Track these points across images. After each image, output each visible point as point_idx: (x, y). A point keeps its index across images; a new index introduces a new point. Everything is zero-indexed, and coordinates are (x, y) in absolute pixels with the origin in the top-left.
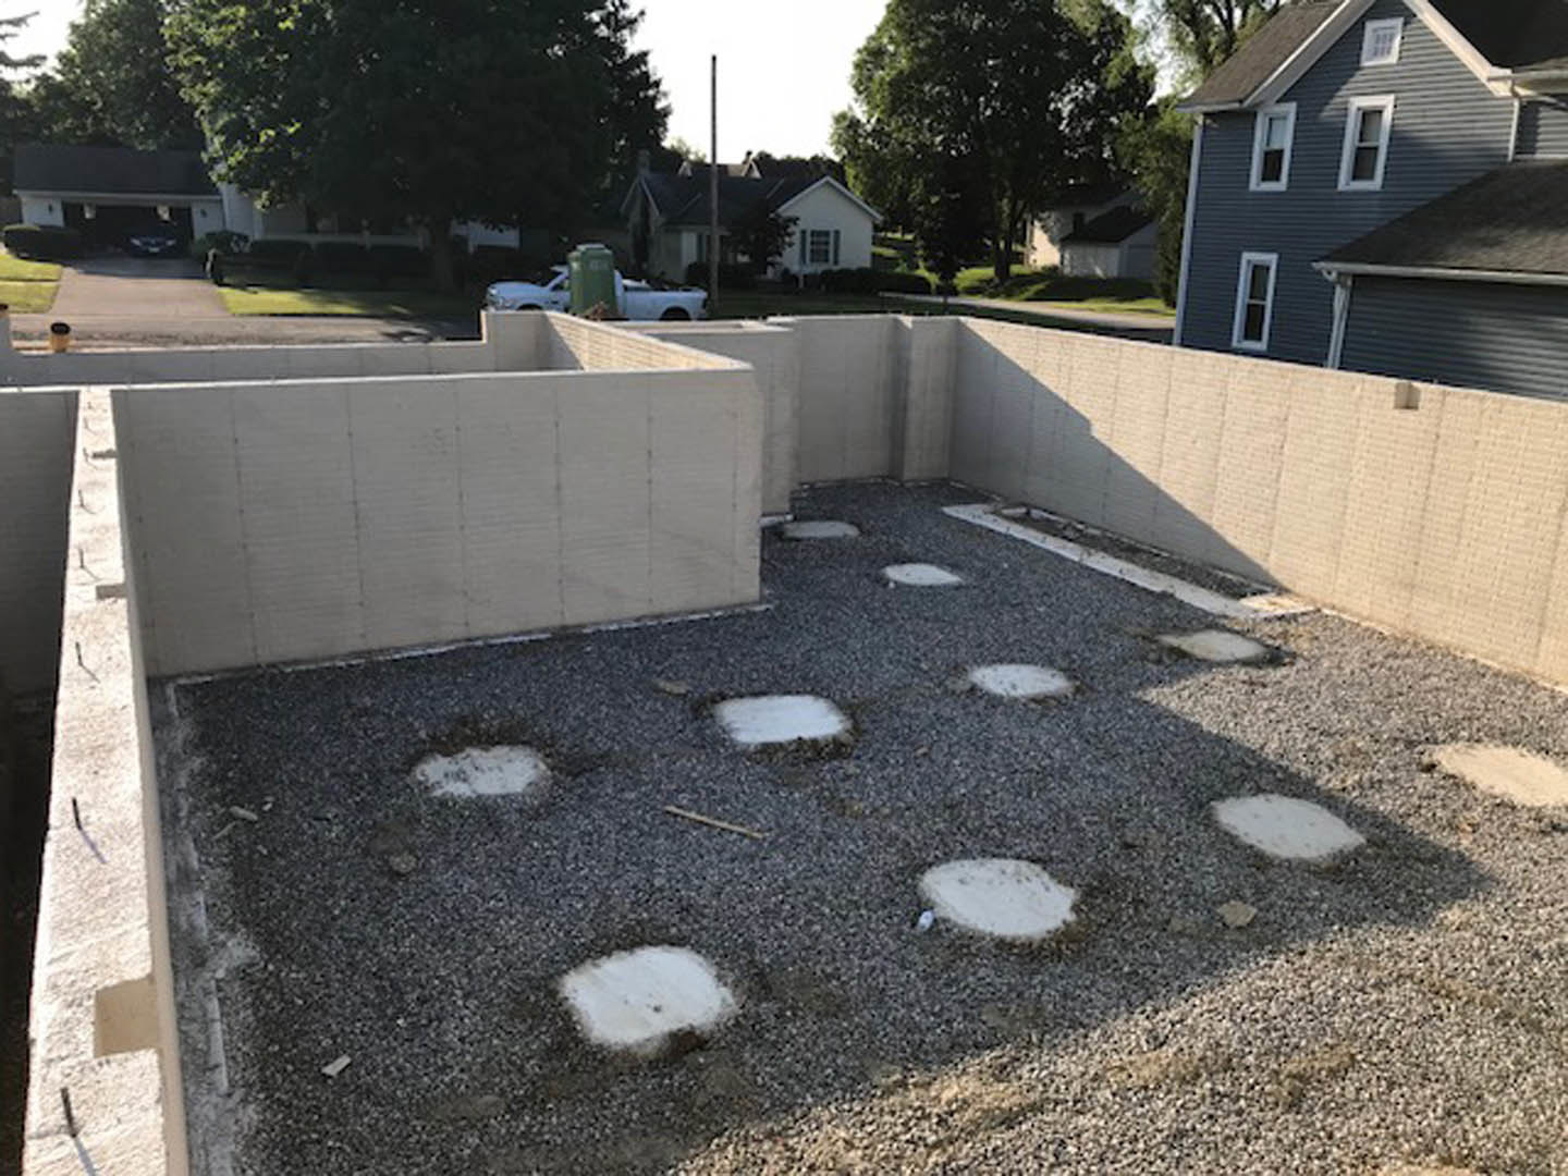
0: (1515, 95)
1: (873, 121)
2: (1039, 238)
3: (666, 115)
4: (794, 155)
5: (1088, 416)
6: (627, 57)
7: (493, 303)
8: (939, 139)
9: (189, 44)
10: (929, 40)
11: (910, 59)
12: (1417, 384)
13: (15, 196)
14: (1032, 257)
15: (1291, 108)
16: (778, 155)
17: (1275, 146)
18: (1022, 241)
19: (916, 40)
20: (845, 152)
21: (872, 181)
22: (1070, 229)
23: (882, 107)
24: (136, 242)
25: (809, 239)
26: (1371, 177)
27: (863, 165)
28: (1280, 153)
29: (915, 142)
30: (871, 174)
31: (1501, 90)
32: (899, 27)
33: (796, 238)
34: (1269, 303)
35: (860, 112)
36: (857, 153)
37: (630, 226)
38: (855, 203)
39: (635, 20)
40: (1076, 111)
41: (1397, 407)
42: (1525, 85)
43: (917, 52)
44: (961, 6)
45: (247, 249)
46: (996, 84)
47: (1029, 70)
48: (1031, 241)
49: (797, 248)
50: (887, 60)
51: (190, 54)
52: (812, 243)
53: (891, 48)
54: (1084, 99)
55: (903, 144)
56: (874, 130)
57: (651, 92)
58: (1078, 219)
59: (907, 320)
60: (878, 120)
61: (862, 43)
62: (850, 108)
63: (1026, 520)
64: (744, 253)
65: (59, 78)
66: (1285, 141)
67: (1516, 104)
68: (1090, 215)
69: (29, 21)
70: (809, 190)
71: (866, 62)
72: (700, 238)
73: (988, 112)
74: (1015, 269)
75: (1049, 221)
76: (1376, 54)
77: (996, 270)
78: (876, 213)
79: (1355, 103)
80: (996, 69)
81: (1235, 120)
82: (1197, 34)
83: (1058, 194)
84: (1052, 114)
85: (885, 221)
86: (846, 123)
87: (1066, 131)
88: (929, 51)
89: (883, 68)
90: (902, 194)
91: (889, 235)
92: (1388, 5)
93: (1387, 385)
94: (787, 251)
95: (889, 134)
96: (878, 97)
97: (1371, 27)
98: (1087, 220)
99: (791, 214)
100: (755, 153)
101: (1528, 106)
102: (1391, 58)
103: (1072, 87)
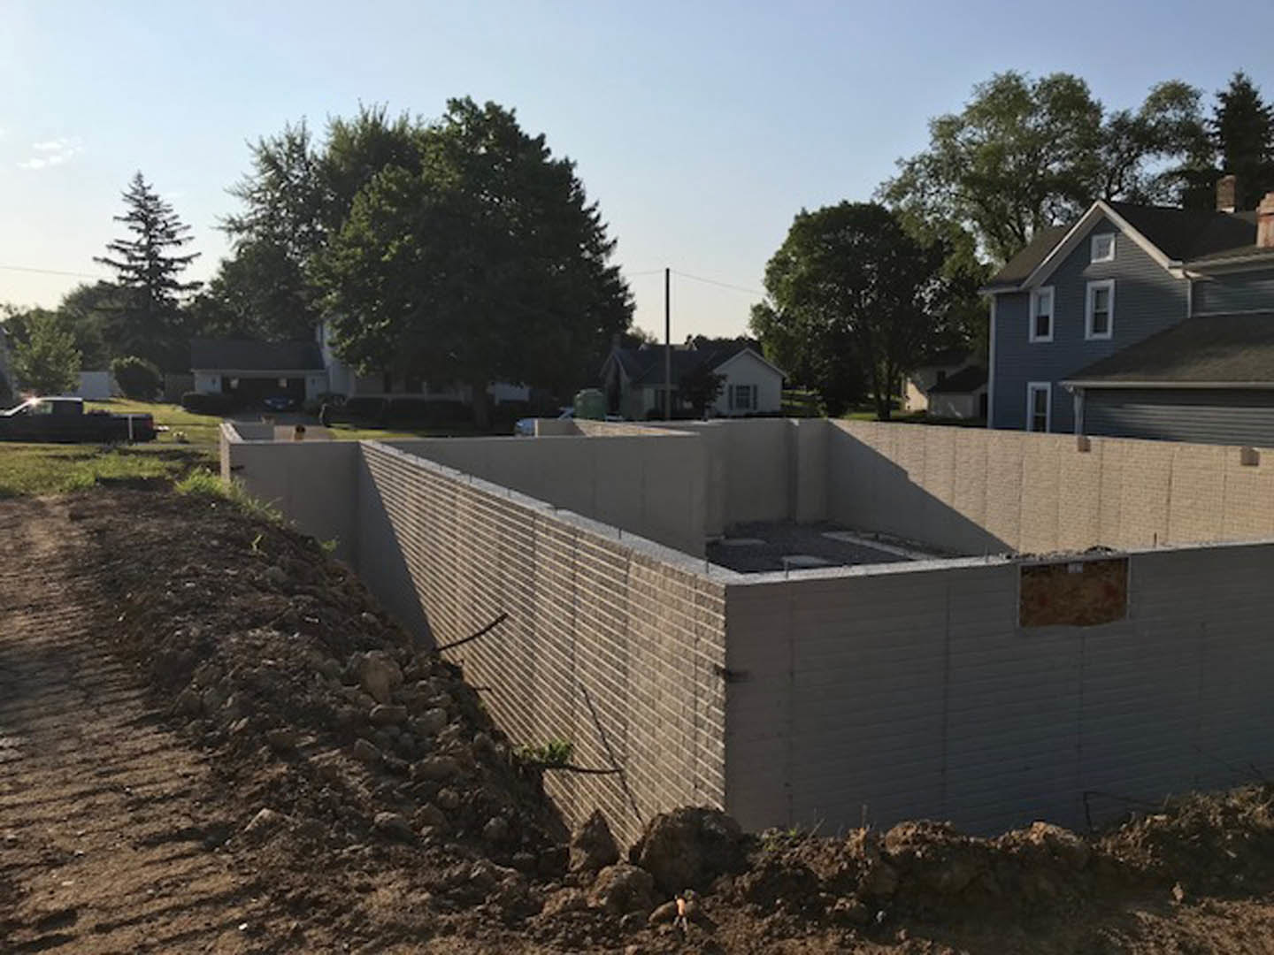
0: (1188, 277)
1: (782, 310)
2: (911, 389)
3: (632, 310)
5: (906, 469)
6: (603, 272)
7: (520, 432)
8: (831, 321)
9: (321, 272)
10: (822, 253)
11: (808, 266)
12: (1090, 437)
13: (192, 374)
14: (907, 405)
15: (1051, 289)
16: (711, 336)
17: (1044, 313)
18: (899, 394)
19: (813, 252)
20: (762, 333)
21: (782, 352)
22: (934, 381)
23: (788, 300)
24: (269, 402)
25: (734, 390)
26: (1105, 331)
27: (775, 342)
28: (1047, 318)
29: (814, 324)
30: (782, 347)
31: (1178, 274)
32: (800, 244)
33: (726, 389)
34: (1048, 414)
35: (772, 304)
36: (771, 333)
37: (606, 386)
38: (769, 367)
39: (610, 246)
40: (935, 298)
41: (1080, 450)
42: (1194, 270)
43: (813, 261)
44: (845, 228)
45: (344, 404)
46: (873, 282)
47: (899, 271)
48: (905, 392)
49: (726, 395)
50: (791, 266)
51: (322, 278)
52: (738, 394)
53: (794, 259)
54: (941, 290)
55: (805, 325)
56: (783, 317)
57: (621, 295)
58: (941, 375)
59: (796, 422)
60: (786, 310)
61: (772, 256)
62: (765, 302)
63: (876, 539)
64: (687, 401)
65: (211, 296)
66: (1049, 310)
67: (1189, 283)
68: (950, 372)
69: (194, 260)
70: (734, 358)
71: (774, 269)
72: (656, 392)
73: (869, 301)
74: (893, 413)
75: (918, 376)
76: (1100, 255)
77: (879, 415)
78: (785, 375)
79: (1090, 285)
80: (872, 270)
81: (1016, 297)
82: (1002, 244)
83: (926, 357)
84: (917, 301)
85: (793, 382)
86: (761, 313)
87: (929, 313)
88: (822, 260)
89: (788, 273)
90: (806, 362)
91: (797, 392)
92: (1104, 226)
93: (1074, 438)
94: (720, 399)
95: (794, 319)
96: (785, 293)
97: (1095, 239)
98: (947, 376)
99: (723, 372)
100: (694, 337)
101: (1196, 284)
102: (1110, 258)
103: (932, 281)
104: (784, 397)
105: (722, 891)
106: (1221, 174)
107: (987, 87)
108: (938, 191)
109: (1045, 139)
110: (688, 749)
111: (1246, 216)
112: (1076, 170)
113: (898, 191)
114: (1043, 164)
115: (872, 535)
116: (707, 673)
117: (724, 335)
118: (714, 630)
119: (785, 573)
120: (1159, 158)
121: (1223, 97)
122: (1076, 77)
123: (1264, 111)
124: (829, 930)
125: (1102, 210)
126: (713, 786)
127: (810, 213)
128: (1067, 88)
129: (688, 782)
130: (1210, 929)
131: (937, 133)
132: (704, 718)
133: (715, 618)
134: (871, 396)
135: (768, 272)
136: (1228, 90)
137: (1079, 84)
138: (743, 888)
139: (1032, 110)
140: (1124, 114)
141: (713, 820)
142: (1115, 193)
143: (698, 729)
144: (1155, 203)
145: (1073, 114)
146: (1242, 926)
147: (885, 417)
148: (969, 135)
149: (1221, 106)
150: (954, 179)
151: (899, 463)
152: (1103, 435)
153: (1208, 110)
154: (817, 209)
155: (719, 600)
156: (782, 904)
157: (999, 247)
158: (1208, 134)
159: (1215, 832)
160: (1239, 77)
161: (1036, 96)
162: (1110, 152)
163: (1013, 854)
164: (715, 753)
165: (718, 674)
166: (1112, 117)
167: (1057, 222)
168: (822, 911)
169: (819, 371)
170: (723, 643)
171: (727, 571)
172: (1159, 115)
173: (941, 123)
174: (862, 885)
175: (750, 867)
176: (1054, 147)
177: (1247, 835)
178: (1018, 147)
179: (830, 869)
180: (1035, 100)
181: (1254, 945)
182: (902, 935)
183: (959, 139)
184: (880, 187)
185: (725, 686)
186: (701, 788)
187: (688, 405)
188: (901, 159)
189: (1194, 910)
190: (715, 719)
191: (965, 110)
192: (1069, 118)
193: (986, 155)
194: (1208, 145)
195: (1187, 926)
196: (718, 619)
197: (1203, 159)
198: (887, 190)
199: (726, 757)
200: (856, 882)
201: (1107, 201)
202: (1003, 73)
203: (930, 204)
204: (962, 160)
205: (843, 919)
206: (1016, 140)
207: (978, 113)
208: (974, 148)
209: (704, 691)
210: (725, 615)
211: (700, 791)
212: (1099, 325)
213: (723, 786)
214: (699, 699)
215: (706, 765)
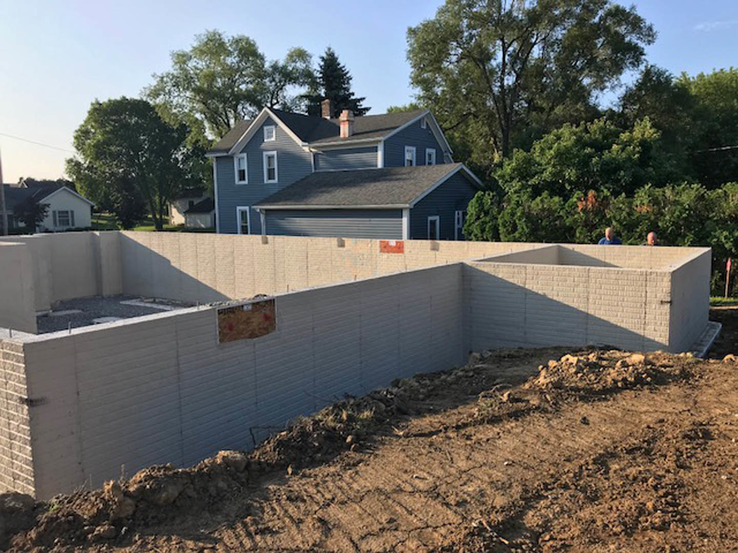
0: (311, 151)
1: (87, 162)
2: (174, 211)
4: (48, 179)
5: (169, 259)
8: (121, 171)
10: (111, 128)
11: (103, 135)
12: (268, 236)
14: (172, 221)
15: (245, 155)
16: (38, 178)
17: (242, 168)
18: (167, 214)
19: (106, 127)
20: (75, 177)
21: (90, 189)
22: (187, 207)
23: (91, 156)
25: (57, 215)
26: (274, 179)
27: (85, 183)
28: (244, 171)
29: (110, 172)
30: (90, 186)
31: (306, 149)
32: (95, 121)
33: (50, 213)
34: (248, 224)
35: (80, 158)
36: (81, 177)
38: (82, 199)
40: (184, 158)
41: (263, 243)
42: (313, 148)
43: (106, 132)
44: (125, 113)
46: (146, 147)
47: (161, 141)
48: (171, 214)
49: (51, 217)
50: (91, 134)
52: (60, 216)
53: (93, 130)
54: (187, 153)
55: (104, 173)
56: (88, 167)
58: (191, 204)
59: (97, 233)
60: (90, 162)
61: (77, 128)
62: (75, 157)
64: (21, 221)
66: (245, 167)
67: (312, 154)
68: (196, 201)
70: (55, 193)
71: (80, 136)
73: (144, 159)
74: (165, 226)
75: (178, 204)
76: (268, 137)
77: (156, 228)
78: (92, 203)
79: (265, 153)
80: (145, 140)
81: (227, 159)
82: (218, 128)
83: (181, 193)
84: (174, 159)
85: (99, 208)
86: (73, 164)
87: (181, 166)
88: (112, 132)
89: (89, 139)
90: (106, 195)
91: (103, 214)
92: (269, 121)
93: (259, 237)
94: (46, 220)
95: (96, 169)
96: (88, 152)
97: (265, 128)
98: (195, 203)
99: (46, 203)
100: (25, 179)
101: (315, 155)
102: (273, 139)
103: (182, 148)
104: (93, 217)
105: (17, 544)
106: (323, 99)
107: (203, 37)
108: (179, 95)
109: (237, 70)
110: (7, 456)
111: (334, 121)
112: (255, 90)
113: (155, 93)
114: (237, 84)
115: (151, 300)
116: (15, 403)
117: (48, 178)
118: (18, 374)
119: (68, 331)
120: (295, 87)
121: (323, 59)
122: (251, 38)
123: (341, 68)
124: (90, 548)
125: (268, 113)
126: (26, 476)
127: (101, 102)
128: (246, 43)
129: (9, 478)
130: (304, 485)
131: (176, 61)
132: (16, 433)
133: (18, 366)
134: (150, 216)
135: (76, 138)
136: (325, 55)
137: (252, 43)
138: (31, 539)
139: (229, 54)
140: (276, 62)
141: (13, 500)
142: (275, 104)
143: (13, 441)
144: (295, 111)
145: (250, 59)
146: (319, 480)
147: (160, 229)
148: (195, 64)
149: (322, 63)
150: (188, 88)
151: (165, 256)
152: (275, 234)
153: (316, 65)
154: (106, 100)
155: (20, 354)
156: (58, 542)
157: (216, 130)
158: (316, 78)
159: (309, 435)
160: (329, 49)
161: (230, 45)
162: (271, 82)
163: (204, 473)
164: (26, 454)
165: (23, 403)
166: (271, 63)
167: (246, 118)
168: (86, 537)
169: (115, 202)
170: (25, 382)
171: (27, 334)
172: (293, 64)
173: (178, 55)
174: (112, 515)
175: (37, 524)
176: (241, 76)
177: (323, 433)
178: (223, 74)
179: (92, 511)
180: (230, 48)
181: (323, 488)
182: (137, 538)
183: (190, 65)
184: (143, 90)
185: (28, 410)
186: (18, 479)
187: (22, 225)
188: (155, 74)
189: (296, 478)
190: (23, 432)
191: (191, 49)
192: (248, 60)
193: (205, 76)
194: (318, 83)
195: (293, 486)
196: (20, 367)
197: (315, 90)
198: (148, 92)
199: (33, 456)
200: (108, 514)
201: (271, 109)
202: (211, 30)
203: (175, 103)
204: (192, 78)
205: (100, 539)
206: (222, 70)
207: (201, 51)
208: (198, 71)
209: (15, 415)
210: (24, 363)
211: (18, 482)
212: (271, 176)
213: (32, 474)
214: (11, 421)
215: (20, 464)
